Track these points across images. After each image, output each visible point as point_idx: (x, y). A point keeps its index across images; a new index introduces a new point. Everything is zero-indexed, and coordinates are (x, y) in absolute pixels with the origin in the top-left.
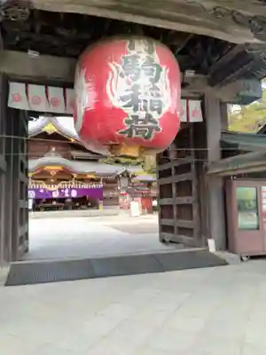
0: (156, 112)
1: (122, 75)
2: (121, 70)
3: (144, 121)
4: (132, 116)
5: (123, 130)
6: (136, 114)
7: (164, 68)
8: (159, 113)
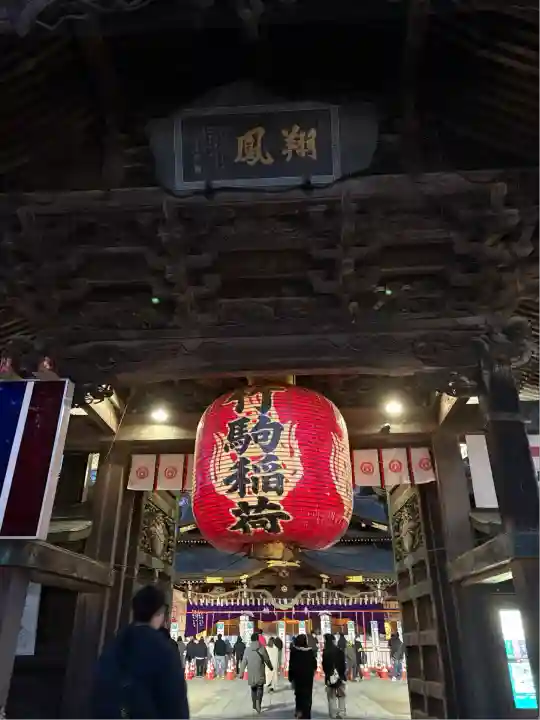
0: (274, 493)
1: (227, 449)
2: (226, 442)
3: (258, 508)
4: (240, 504)
5: (234, 524)
6: (244, 500)
7: (286, 426)
8: (280, 493)
